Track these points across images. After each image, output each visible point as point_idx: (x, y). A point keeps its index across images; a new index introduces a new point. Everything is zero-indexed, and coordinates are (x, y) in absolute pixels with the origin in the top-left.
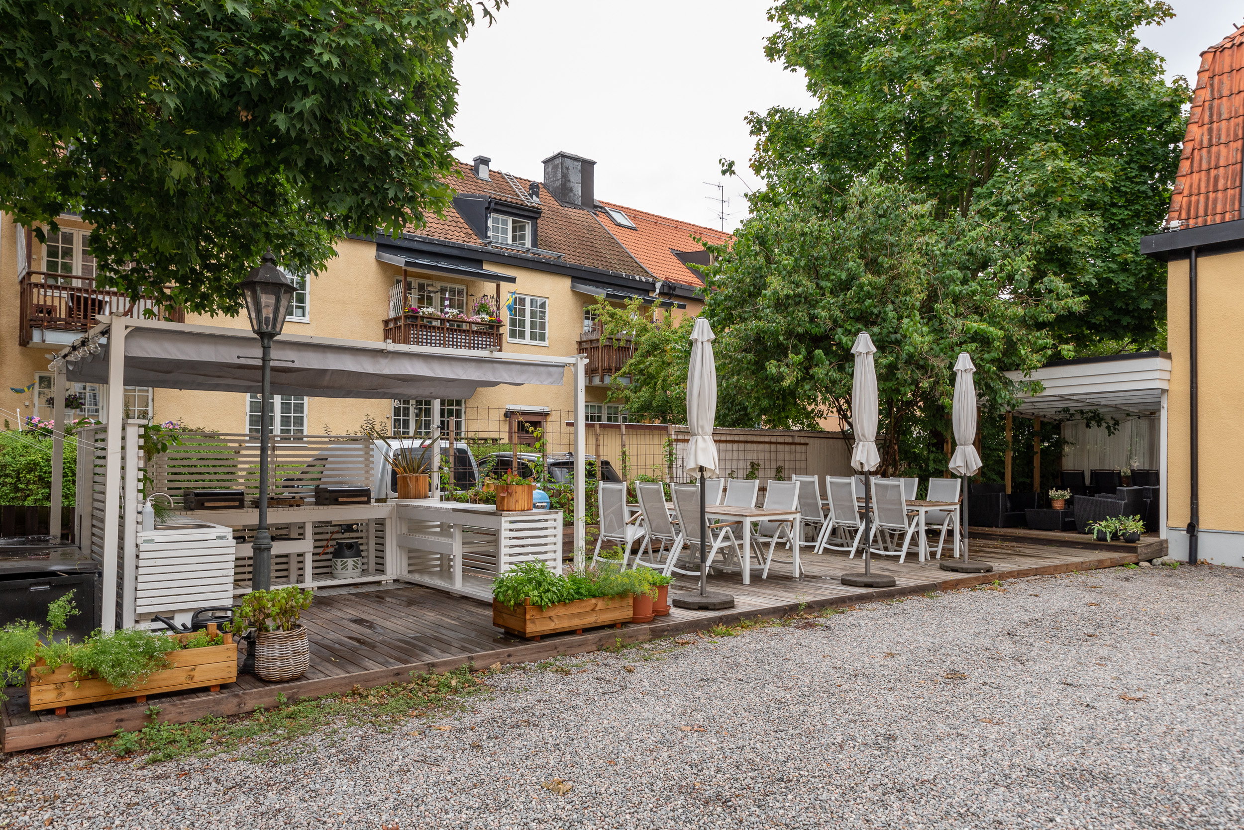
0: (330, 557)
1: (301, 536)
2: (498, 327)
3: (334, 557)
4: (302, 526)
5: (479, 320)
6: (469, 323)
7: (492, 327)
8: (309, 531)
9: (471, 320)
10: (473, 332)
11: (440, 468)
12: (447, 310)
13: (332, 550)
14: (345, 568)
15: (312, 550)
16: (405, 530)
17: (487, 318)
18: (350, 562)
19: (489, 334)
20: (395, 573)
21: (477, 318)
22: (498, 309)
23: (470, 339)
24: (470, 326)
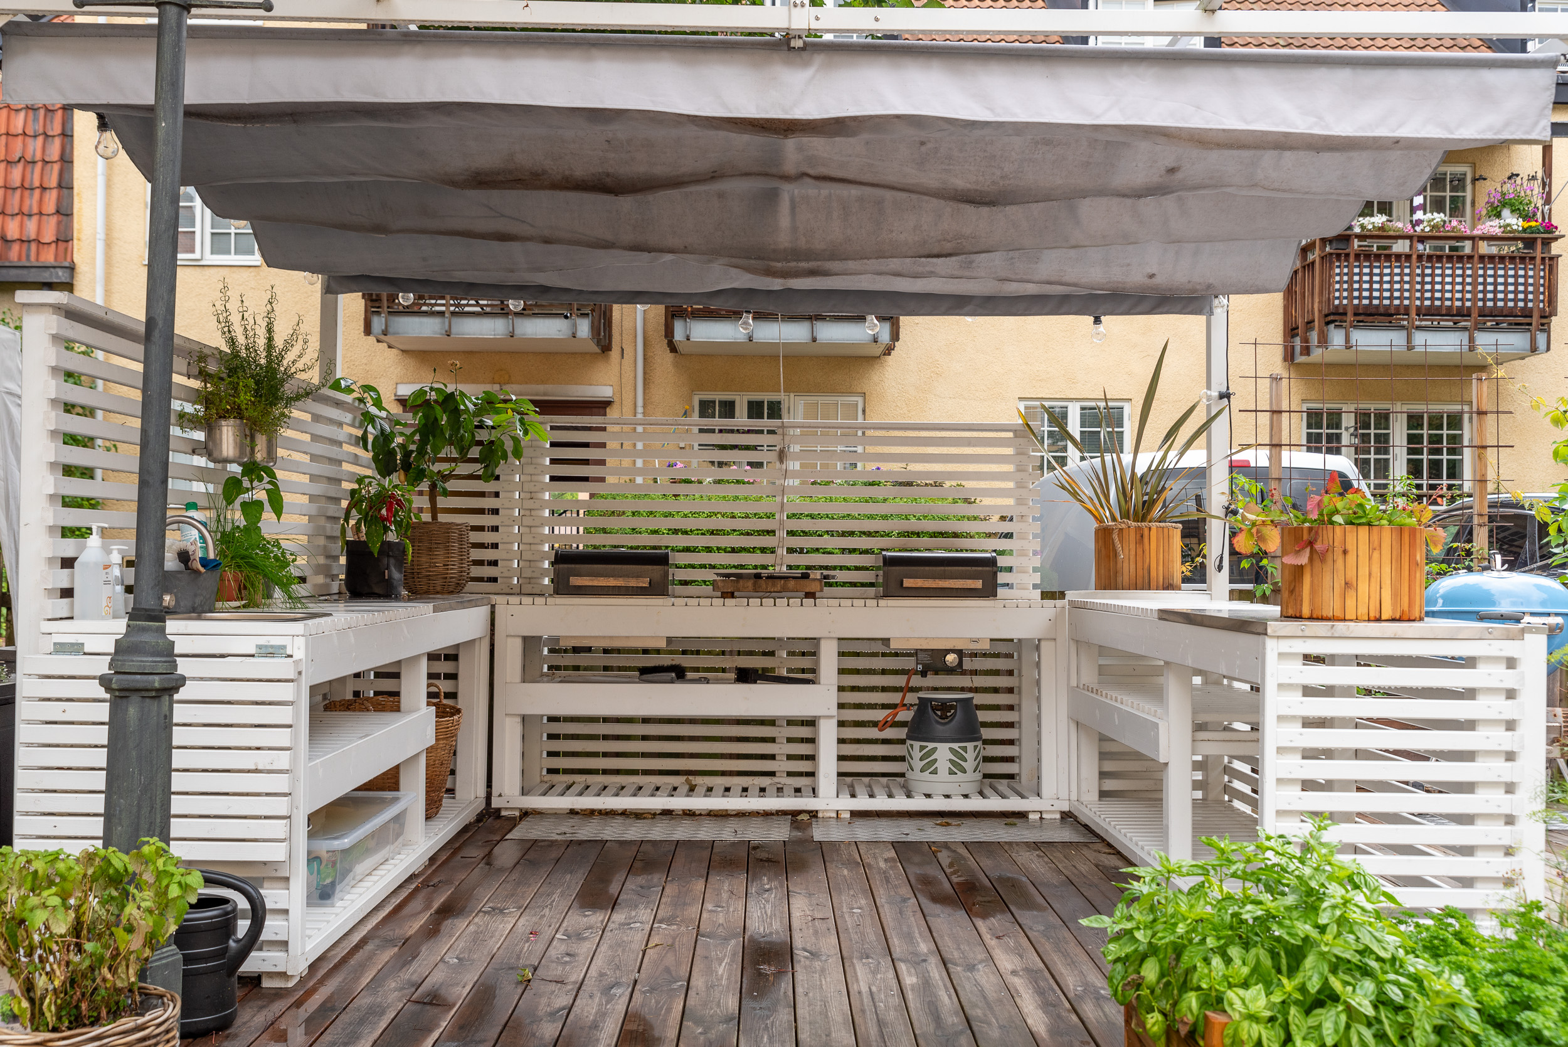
0: (902, 733)
1: (807, 676)
2: (1547, 243)
3: (910, 737)
4: (809, 649)
5: (1497, 231)
6: (1472, 238)
7: (1530, 243)
8: (829, 662)
9: (1476, 232)
10: (1482, 258)
11: (1230, 512)
12: (1419, 215)
13: (905, 715)
14: (930, 766)
15: (834, 711)
16: (1089, 677)
17: (1515, 222)
18: (943, 752)
19: (1522, 259)
20: (1064, 794)
21: (1492, 227)
22: (1548, 201)
23: (1474, 276)
24: (1474, 247)
